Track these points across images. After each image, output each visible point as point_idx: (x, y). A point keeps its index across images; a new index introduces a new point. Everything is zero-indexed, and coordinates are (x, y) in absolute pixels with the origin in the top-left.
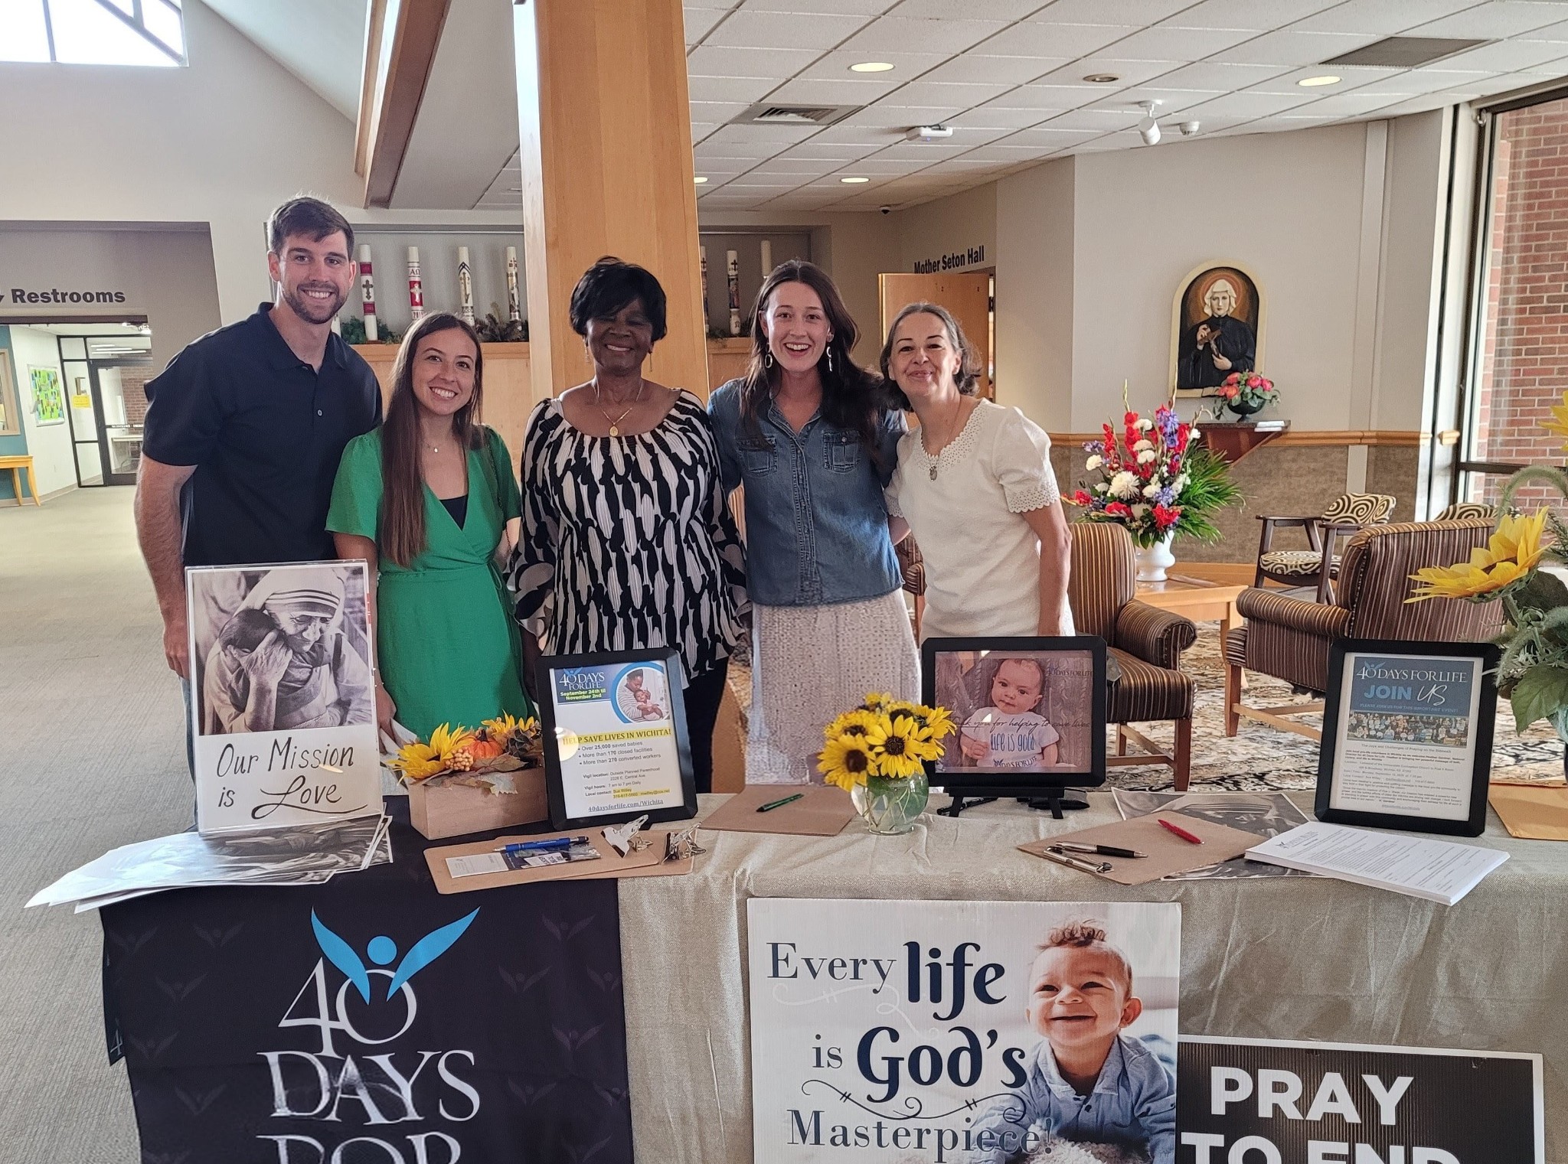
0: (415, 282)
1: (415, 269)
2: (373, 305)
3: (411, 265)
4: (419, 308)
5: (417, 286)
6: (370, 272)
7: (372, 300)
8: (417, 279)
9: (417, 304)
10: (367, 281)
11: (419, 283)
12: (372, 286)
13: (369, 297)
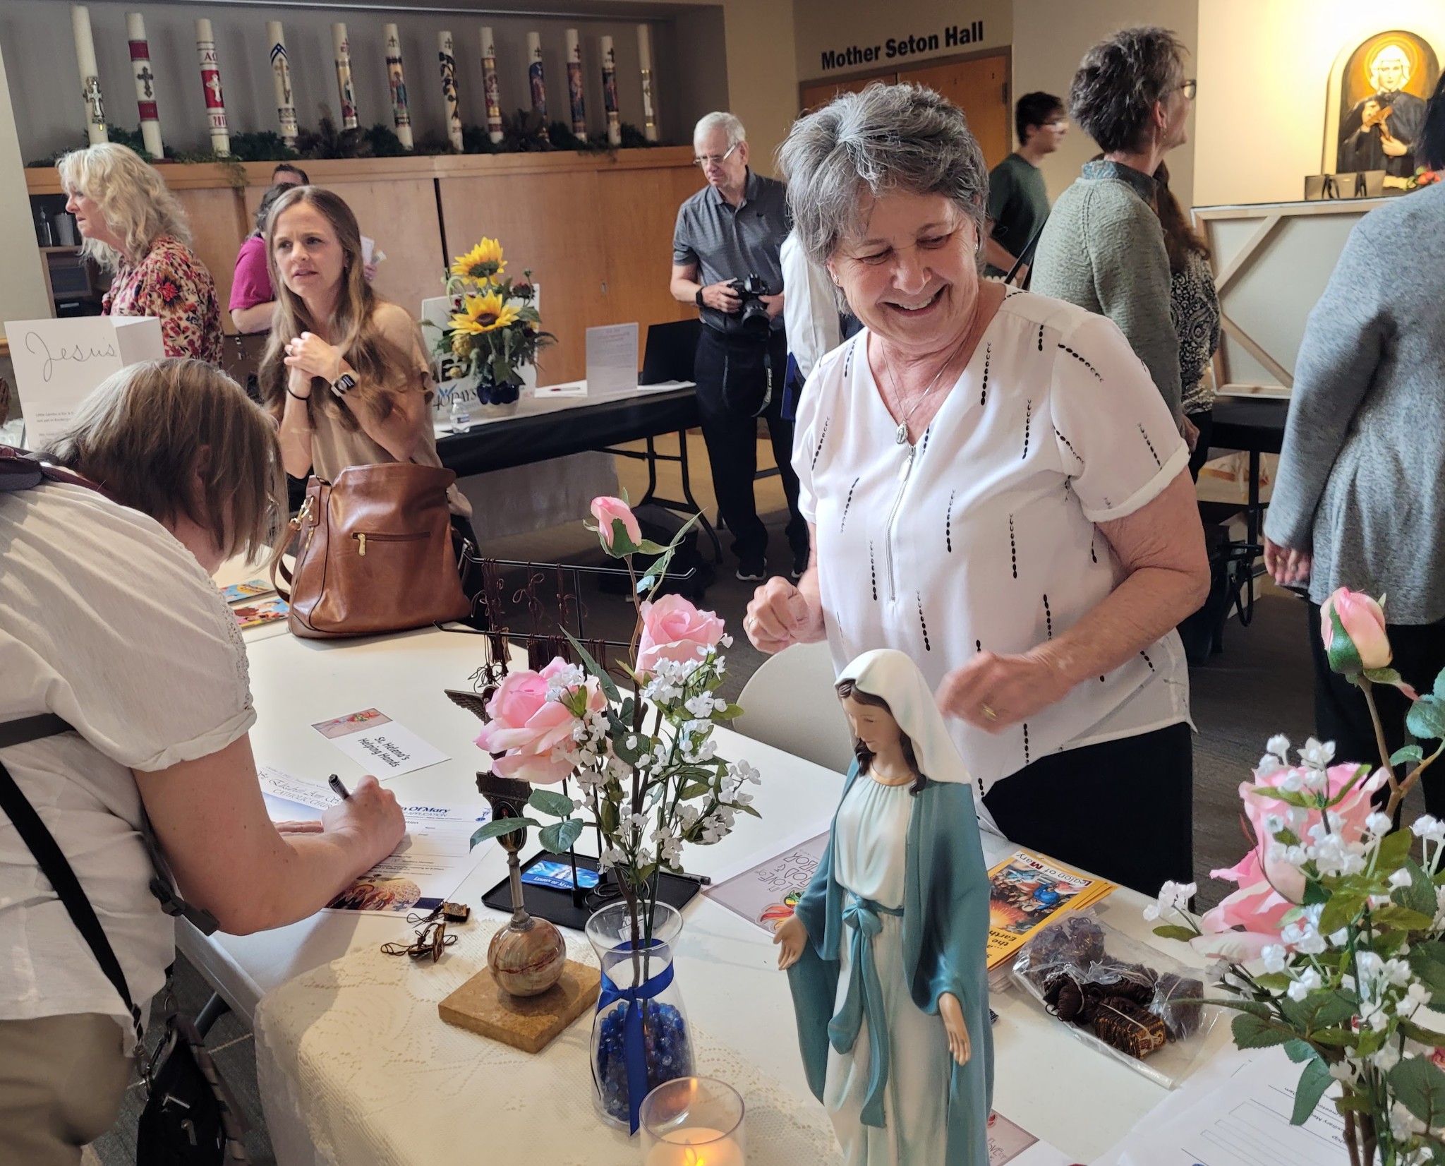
0: (211, 72)
1: (211, 52)
2: (153, 105)
3: (203, 46)
4: (220, 110)
5: (215, 78)
6: (145, 55)
7: (152, 98)
8: (214, 68)
9: (216, 105)
10: (145, 69)
11: (217, 73)
12: (152, 77)
13: (148, 93)
